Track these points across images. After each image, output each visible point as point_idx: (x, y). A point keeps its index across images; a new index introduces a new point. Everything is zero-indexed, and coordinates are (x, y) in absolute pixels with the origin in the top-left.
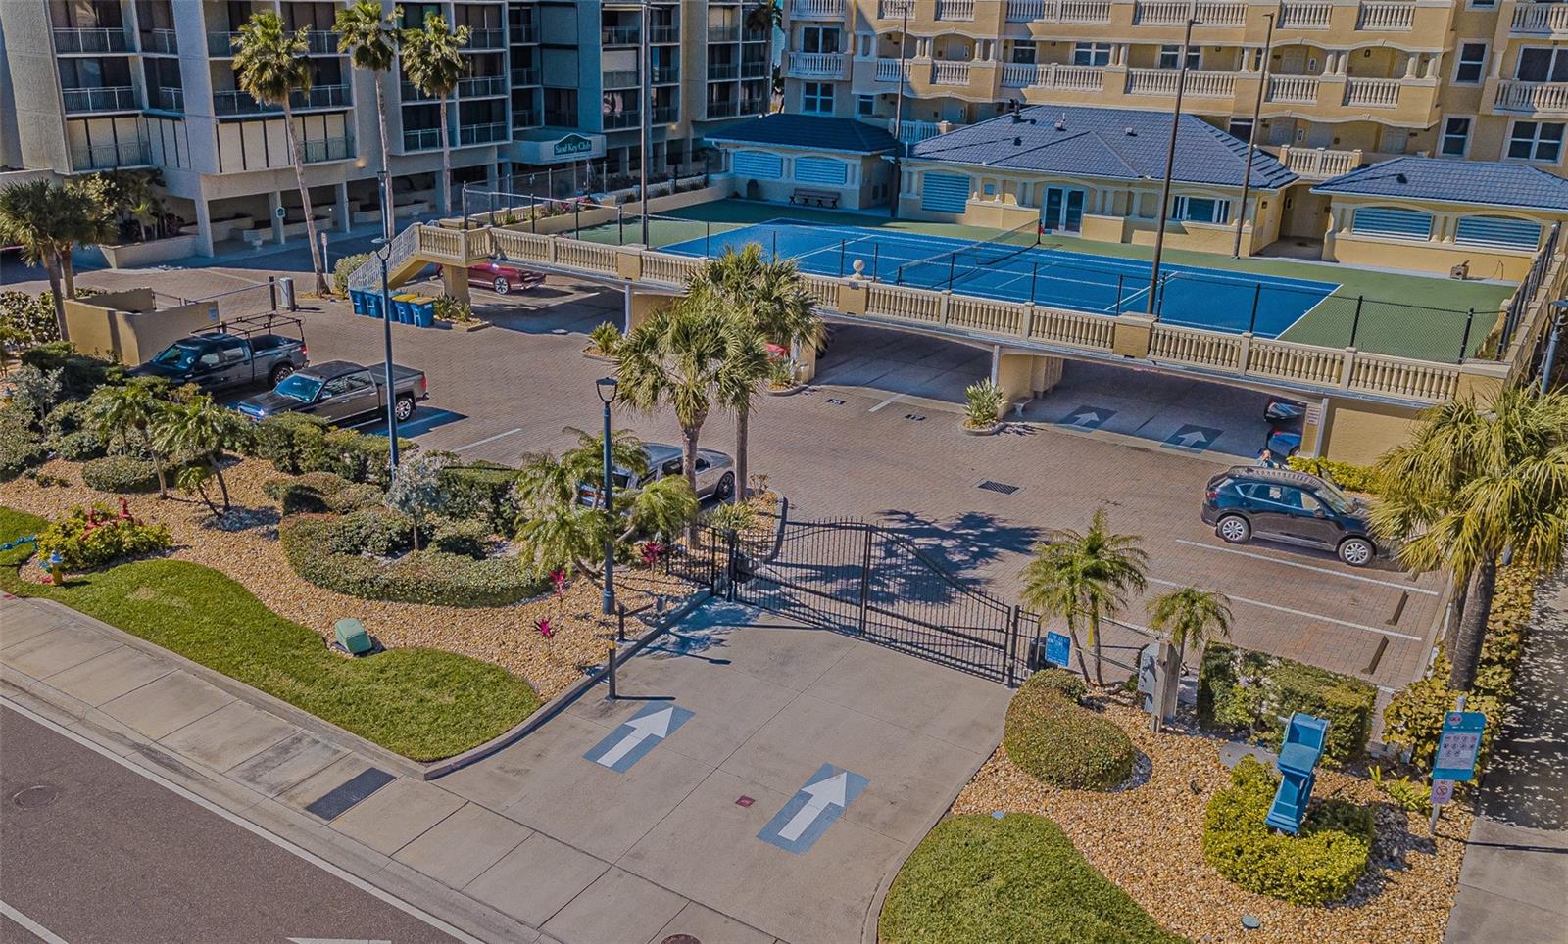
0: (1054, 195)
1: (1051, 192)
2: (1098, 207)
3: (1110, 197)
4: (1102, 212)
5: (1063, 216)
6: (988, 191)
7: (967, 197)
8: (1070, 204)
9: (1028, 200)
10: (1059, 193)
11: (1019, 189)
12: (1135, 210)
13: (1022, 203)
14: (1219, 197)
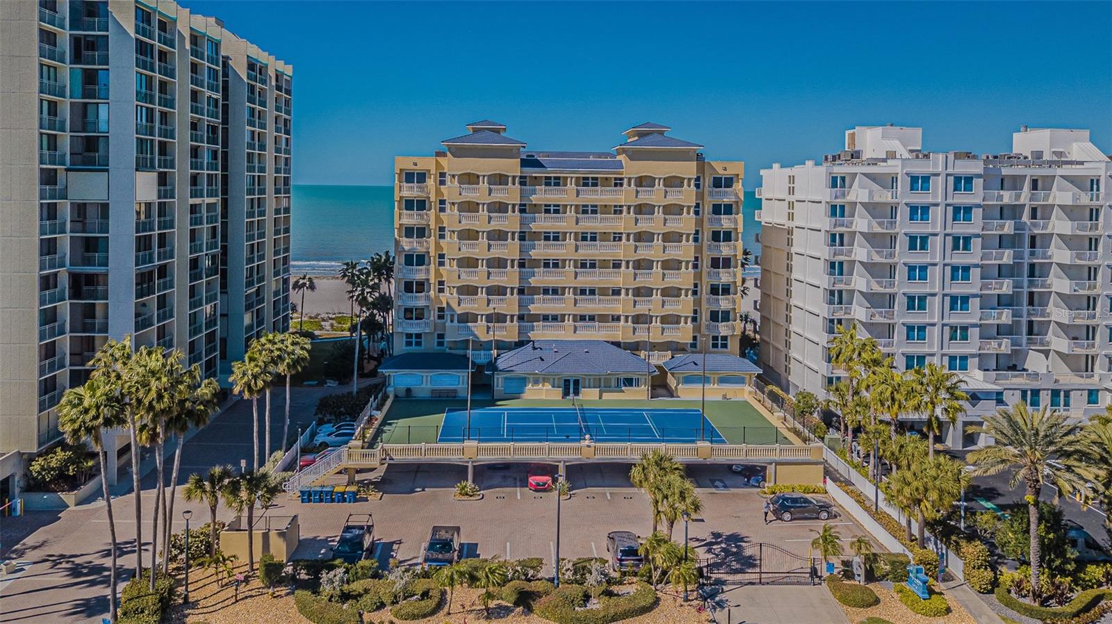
0: (567, 382)
1: (565, 381)
2: (587, 384)
3: (592, 380)
4: (589, 387)
5: (571, 391)
6: (536, 382)
7: (526, 386)
8: (574, 385)
9: (556, 385)
10: (569, 381)
11: (551, 380)
12: (602, 385)
13: (553, 387)
14: (634, 377)
